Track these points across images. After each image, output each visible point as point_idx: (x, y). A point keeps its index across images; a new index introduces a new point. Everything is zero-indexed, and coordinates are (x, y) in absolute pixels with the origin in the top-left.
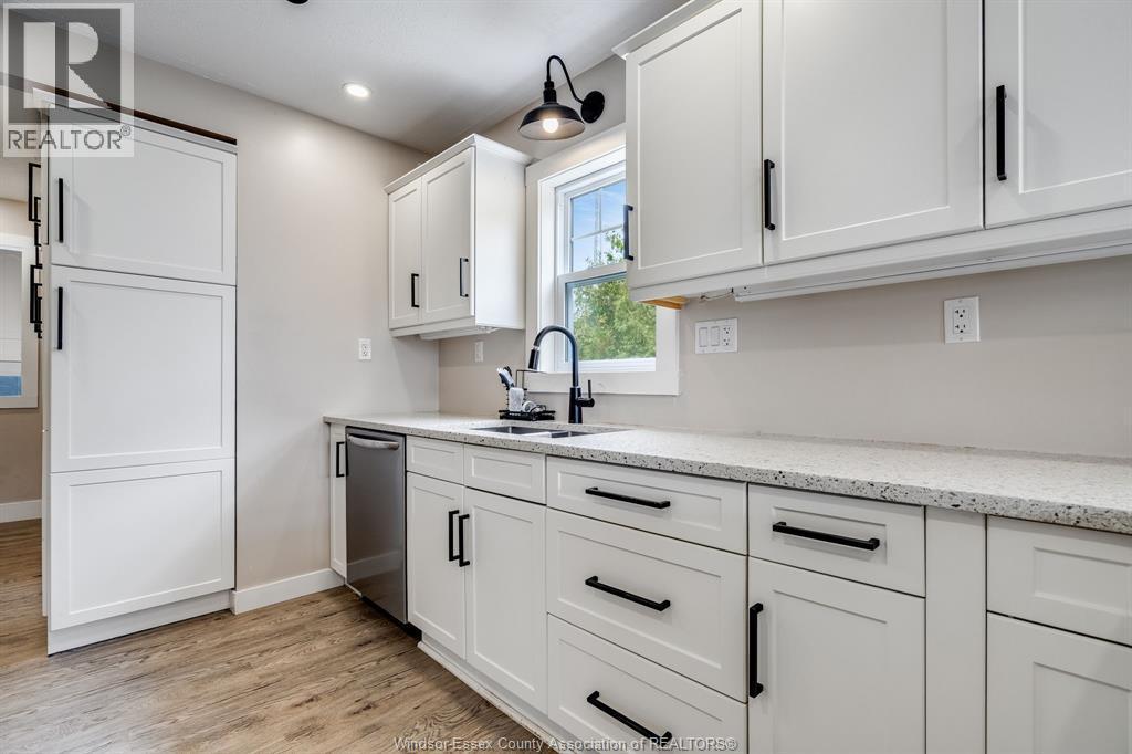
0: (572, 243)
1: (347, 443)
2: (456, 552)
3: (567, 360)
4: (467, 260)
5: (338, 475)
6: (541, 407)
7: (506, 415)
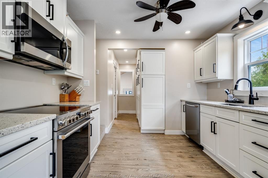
0: (250, 54)
1: (186, 105)
2: (213, 131)
3: (248, 87)
4: (215, 64)
5: (184, 112)
6: (239, 99)
7: (227, 101)
